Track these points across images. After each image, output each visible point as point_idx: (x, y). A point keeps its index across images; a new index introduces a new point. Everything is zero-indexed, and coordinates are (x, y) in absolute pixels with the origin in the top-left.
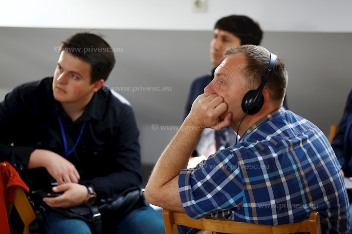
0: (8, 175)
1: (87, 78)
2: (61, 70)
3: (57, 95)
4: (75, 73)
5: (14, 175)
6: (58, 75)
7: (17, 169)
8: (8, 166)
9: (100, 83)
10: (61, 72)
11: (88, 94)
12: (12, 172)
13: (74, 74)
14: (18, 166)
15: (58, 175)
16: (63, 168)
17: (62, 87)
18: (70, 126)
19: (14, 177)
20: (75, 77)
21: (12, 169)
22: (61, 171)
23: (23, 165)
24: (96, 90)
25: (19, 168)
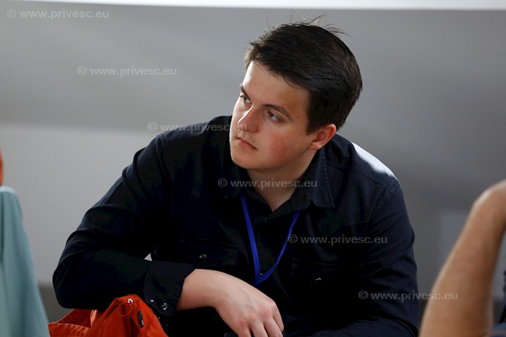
0: (137, 324)
1: (301, 122)
2: (248, 101)
3: (237, 154)
4: (276, 108)
5: (150, 322)
6: (241, 110)
7: (156, 310)
8: (138, 303)
9: (327, 132)
10: (248, 106)
11: (301, 154)
12: (144, 317)
13: (273, 111)
14: (159, 302)
15: (241, 323)
16: (251, 308)
17: (247, 137)
18: (266, 220)
19: (148, 328)
20: (274, 118)
21: (146, 310)
22: (246, 314)
23: (169, 302)
24: (319, 145)
25: (161, 309)
